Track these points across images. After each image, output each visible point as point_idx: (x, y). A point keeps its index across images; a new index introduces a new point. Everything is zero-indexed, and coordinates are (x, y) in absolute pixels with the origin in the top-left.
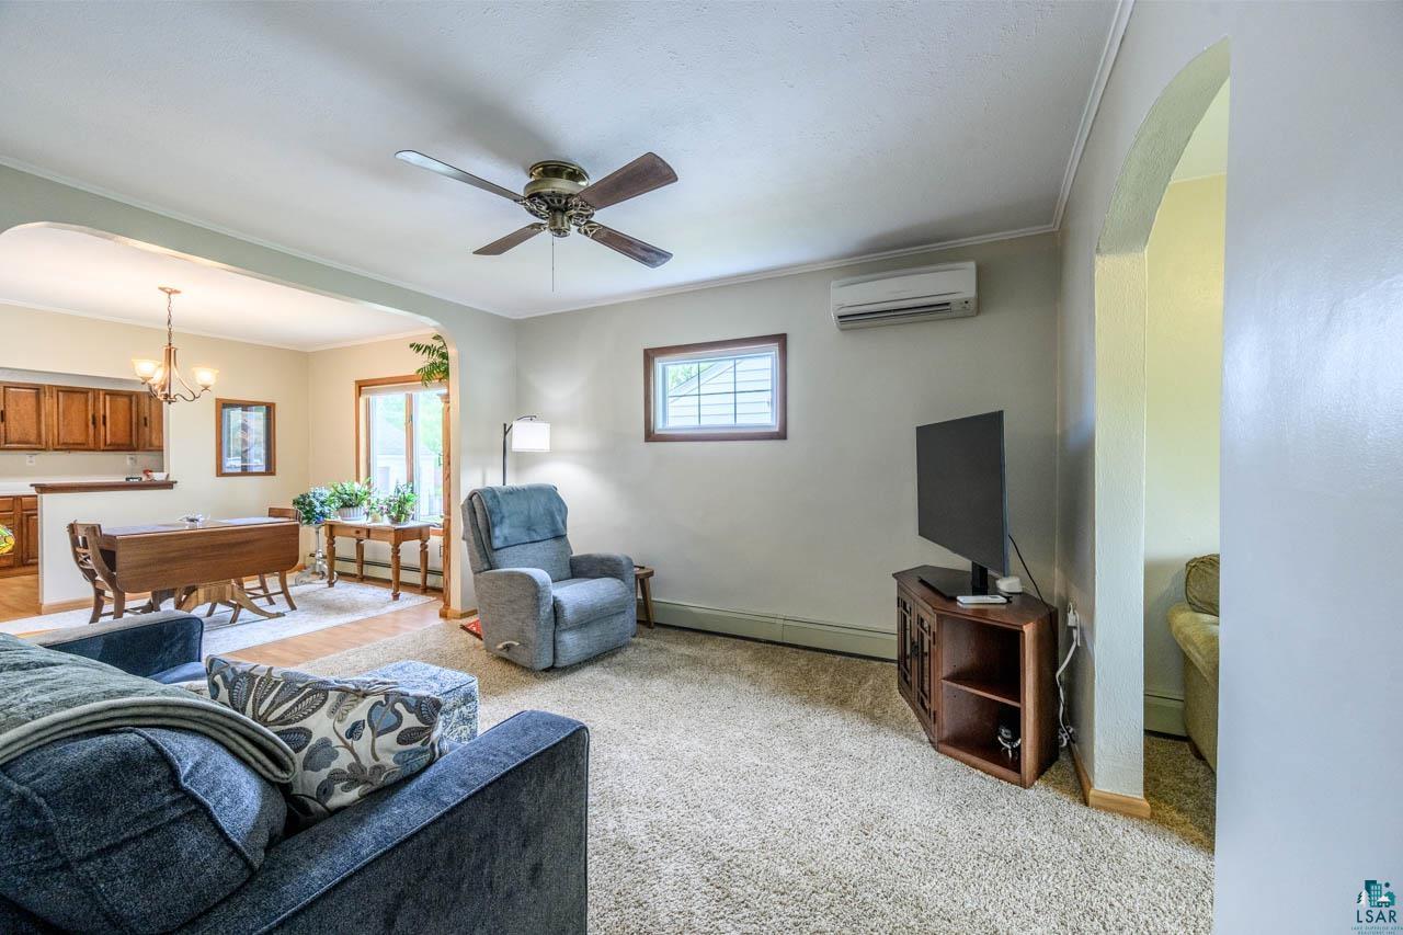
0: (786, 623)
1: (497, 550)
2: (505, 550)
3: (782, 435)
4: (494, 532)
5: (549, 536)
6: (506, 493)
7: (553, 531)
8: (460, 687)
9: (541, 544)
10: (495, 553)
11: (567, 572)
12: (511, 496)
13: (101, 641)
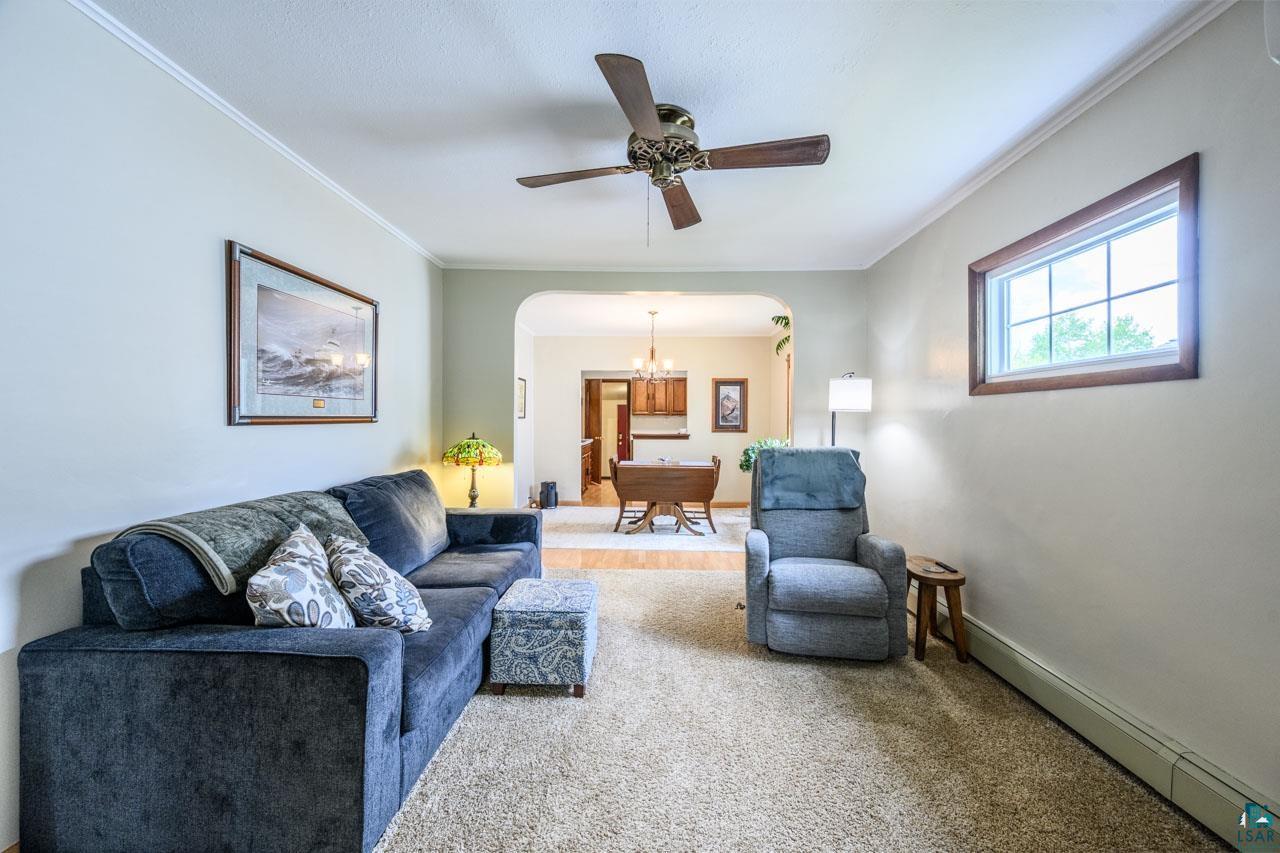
0: (1182, 764)
1: (765, 510)
2: (774, 512)
3: (1189, 369)
4: (763, 492)
5: (832, 506)
6: (788, 454)
7: (838, 501)
8: (568, 613)
9: (819, 514)
10: (763, 514)
11: (847, 550)
12: (790, 458)
13: (492, 519)
